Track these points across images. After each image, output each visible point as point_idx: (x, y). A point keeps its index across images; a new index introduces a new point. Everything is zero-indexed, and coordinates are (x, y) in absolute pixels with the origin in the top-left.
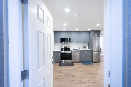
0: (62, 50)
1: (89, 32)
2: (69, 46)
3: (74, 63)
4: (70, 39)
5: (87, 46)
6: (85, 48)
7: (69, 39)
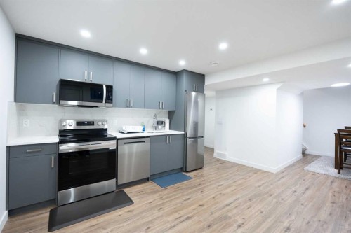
0: (64, 136)
1: (176, 75)
2: (103, 121)
3: (127, 190)
4: (110, 88)
5: (167, 121)
6: (160, 127)
7: (107, 86)
